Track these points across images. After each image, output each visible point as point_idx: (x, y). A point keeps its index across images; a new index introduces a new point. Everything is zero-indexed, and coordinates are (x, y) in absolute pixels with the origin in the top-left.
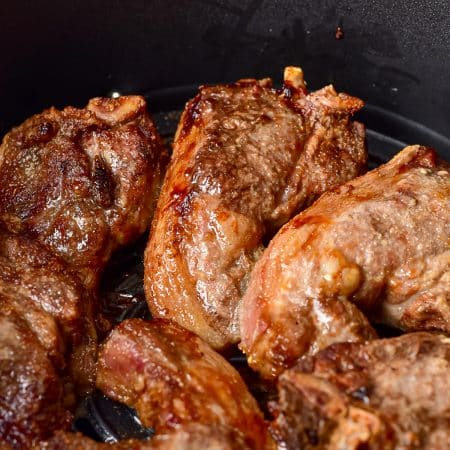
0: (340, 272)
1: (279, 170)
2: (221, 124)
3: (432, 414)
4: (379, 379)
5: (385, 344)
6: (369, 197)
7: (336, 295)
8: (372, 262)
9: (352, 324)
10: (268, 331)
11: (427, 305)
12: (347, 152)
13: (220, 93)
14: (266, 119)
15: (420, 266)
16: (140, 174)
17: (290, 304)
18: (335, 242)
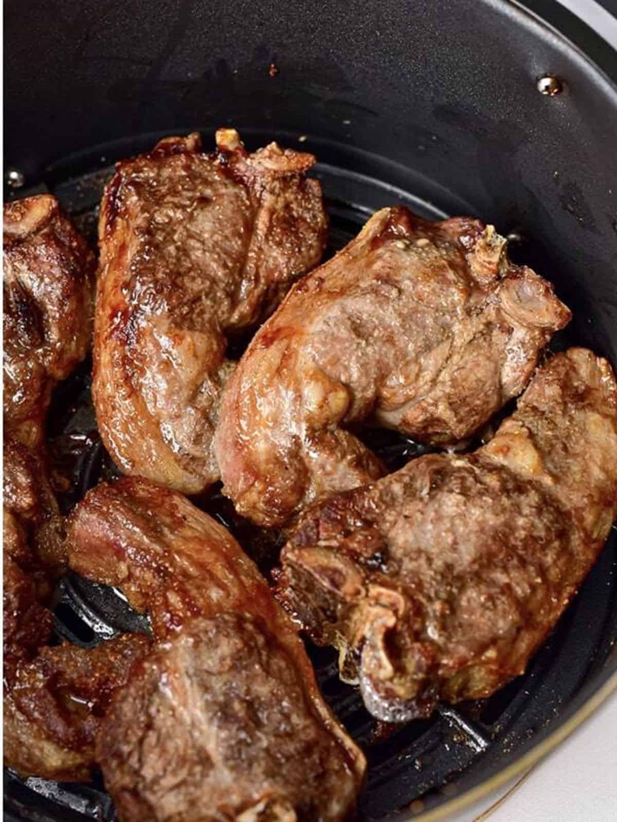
0: (325, 399)
1: (230, 264)
2: (152, 218)
3: (458, 569)
4: (392, 534)
5: (391, 482)
6: (343, 292)
7: (325, 426)
8: (359, 378)
9: (349, 457)
10: (256, 484)
11: (428, 415)
12: (304, 220)
13: (142, 171)
14: (204, 201)
15: (414, 368)
16: (68, 297)
17: (274, 446)
18: (314, 360)
